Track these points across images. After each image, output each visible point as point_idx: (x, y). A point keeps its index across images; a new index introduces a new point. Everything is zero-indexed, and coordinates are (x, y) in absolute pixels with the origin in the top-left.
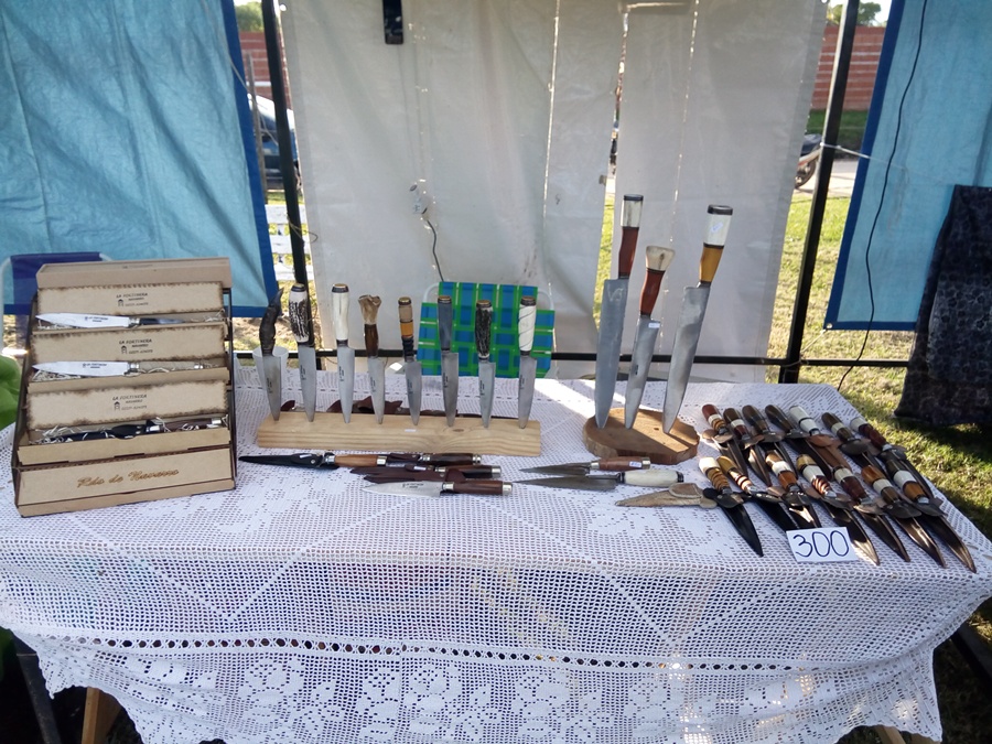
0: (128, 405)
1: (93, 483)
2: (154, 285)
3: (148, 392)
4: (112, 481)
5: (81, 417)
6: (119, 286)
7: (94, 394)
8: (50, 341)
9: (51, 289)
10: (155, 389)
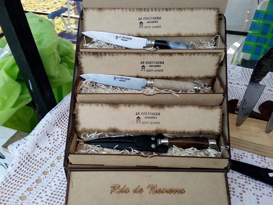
0: (147, 120)
1: (121, 191)
2: (167, 10)
3: (161, 111)
4: (135, 191)
5: (113, 126)
6: (140, 9)
7: (122, 108)
8: (92, 58)
9: (93, 9)
10: (167, 109)
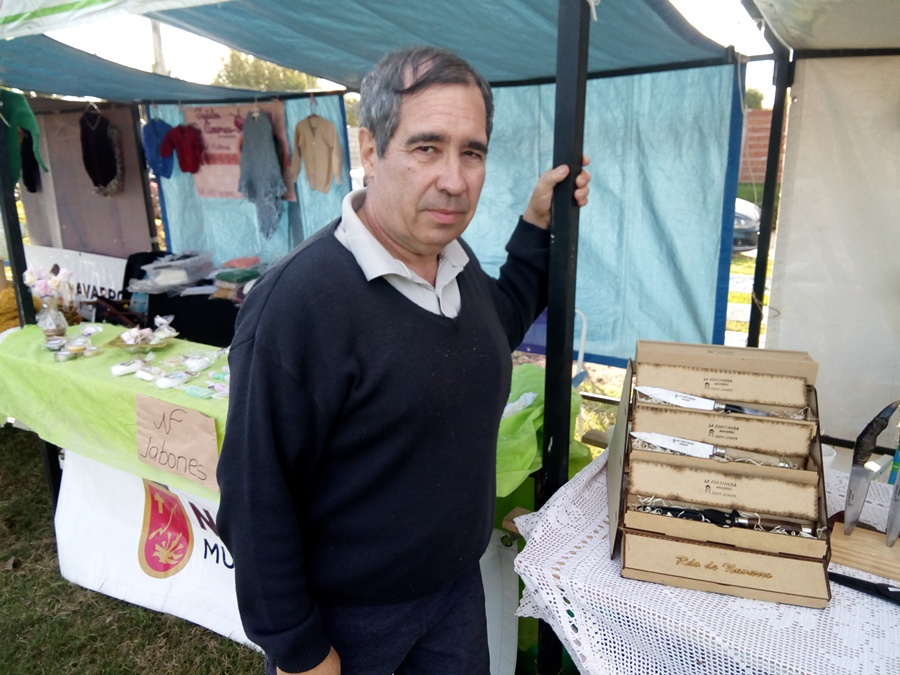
0: (719, 491)
1: (690, 564)
2: (739, 373)
3: (738, 482)
4: (707, 567)
5: (675, 492)
6: (706, 370)
7: (687, 472)
8: (650, 413)
9: (648, 364)
10: (744, 480)
